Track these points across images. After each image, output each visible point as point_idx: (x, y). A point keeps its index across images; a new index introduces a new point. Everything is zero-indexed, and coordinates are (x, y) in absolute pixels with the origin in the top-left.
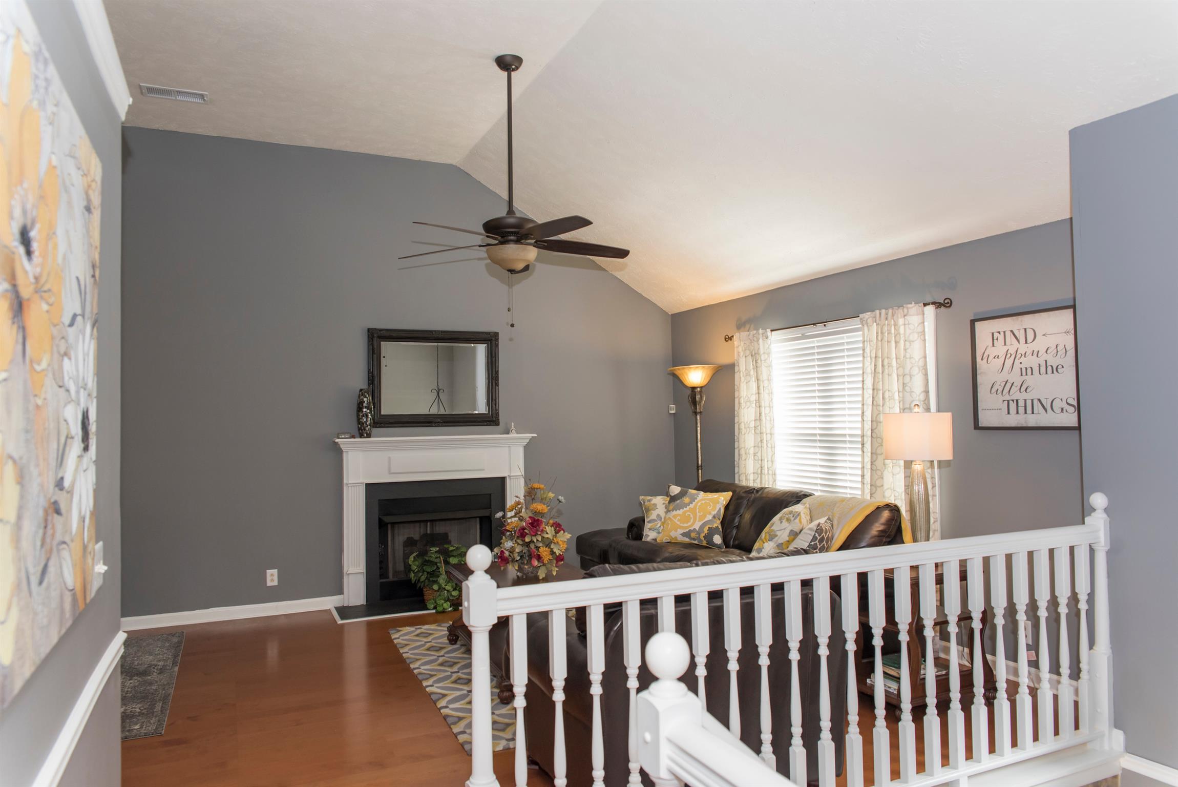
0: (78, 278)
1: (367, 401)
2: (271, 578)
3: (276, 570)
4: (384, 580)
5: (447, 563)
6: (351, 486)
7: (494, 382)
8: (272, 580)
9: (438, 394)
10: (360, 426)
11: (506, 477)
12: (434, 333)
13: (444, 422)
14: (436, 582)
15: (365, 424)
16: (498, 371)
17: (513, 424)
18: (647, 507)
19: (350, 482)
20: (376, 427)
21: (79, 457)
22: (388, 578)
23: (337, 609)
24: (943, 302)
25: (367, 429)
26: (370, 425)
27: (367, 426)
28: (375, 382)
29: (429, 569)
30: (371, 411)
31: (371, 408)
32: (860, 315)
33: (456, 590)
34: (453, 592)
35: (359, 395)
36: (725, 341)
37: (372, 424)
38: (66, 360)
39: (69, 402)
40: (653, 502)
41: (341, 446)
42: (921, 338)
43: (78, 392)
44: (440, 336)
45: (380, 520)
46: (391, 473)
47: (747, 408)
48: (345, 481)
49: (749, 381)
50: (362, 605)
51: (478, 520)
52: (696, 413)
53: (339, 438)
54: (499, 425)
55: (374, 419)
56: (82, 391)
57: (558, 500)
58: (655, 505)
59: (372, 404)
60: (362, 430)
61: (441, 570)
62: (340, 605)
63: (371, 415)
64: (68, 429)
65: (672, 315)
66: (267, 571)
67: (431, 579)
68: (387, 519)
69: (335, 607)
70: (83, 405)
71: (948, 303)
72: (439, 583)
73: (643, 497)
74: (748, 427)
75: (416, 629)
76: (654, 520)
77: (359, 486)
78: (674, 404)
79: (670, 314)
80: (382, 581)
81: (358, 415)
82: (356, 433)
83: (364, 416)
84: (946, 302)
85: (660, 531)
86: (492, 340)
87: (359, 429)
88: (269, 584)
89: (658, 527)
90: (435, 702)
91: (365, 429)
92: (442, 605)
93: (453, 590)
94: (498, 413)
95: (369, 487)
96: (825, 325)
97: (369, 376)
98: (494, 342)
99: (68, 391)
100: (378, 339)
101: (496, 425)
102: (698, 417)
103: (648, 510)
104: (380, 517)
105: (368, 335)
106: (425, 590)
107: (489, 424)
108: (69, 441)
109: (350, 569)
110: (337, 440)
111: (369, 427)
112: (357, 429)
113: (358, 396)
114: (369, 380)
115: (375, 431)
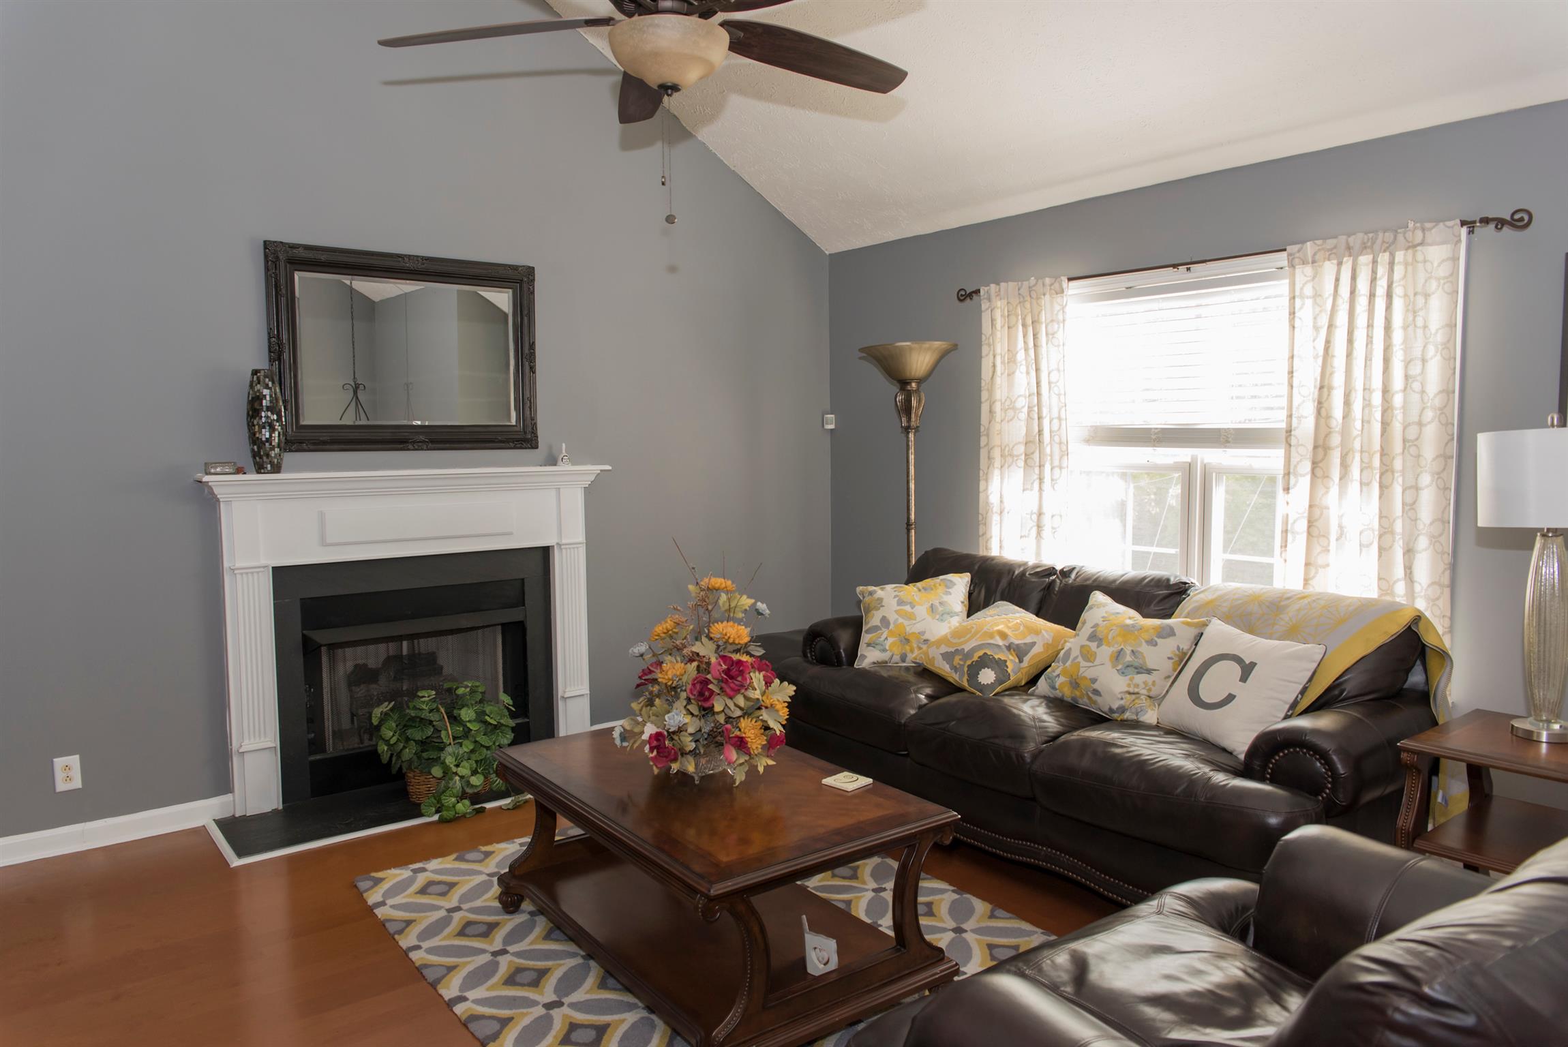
1: (271, 396)
2: (65, 775)
3: (77, 757)
4: (318, 757)
5: (454, 719)
6: (242, 574)
7: (527, 364)
8: (69, 779)
9: (355, 393)
10: (255, 447)
11: (553, 546)
12: (406, 260)
13: (432, 441)
14: (437, 760)
15: (267, 444)
16: (534, 343)
17: (564, 445)
18: (867, 605)
19: (238, 565)
20: (291, 451)
22: (324, 751)
23: (223, 825)
24: (1508, 218)
25: (273, 454)
26: (279, 446)
27: (273, 448)
28: (286, 356)
29: (417, 734)
30: (279, 419)
31: (280, 411)
32: (1288, 248)
33: (478, 773)
34: (473, 777)
35: (252, 382)
36: (957, 301)
37: (283, 445)
40: (876, 596)
41: (216, 491)
42: (1443, 288)
44: (420, 266)
45: (306, 641)
46: (324, 543)
47: (1008, 422)
48: (227, 564)
49: (1013, 373)
50: (275, 812)
51: (499, 627)
52: (907, 430)
53: (208, 473)
54: (537, 448)
55: (285, 434)
57: (757, 610)
58: (880, 600)
59: (281, 403)
60: (261, 457)
61: (443, 734)
62: (227, 814)
63: (281, 425)
65: (830, 254)
66: (55, 760)
67: (425, 755)
68: (320, 636)
69: (214, 820)
71: (1521, 219)
72: (443, 763)
73: (861, 587)
74: (1011, 455)
75: (415, 871)
76: (876, 628)
77: (258, 572)
78: (832, 414)
79: (827, 253)
80: (312, 758)
81: (250, 426)
82: (247, 460)
83: (264, 428)
84: (1517, 217)
85: (887, 648)
86: (522, 280)
87: (255, 455)
88: (61, 786)
89: (882, 639)
90: (434, 985)
91: (268, 455)
92: (454, 806)
93: (472, 775)
94: (535, 424)
95: (280, 573)
96: (1188, 269)
97: (270, 342)
98: (525, 285)
100: (288, 265)
101: (532, 448)
102: (911, 436)
103: (868, 610)
104: (304, 632)
105: (266, 256)
106: (411, 775)
107: (519, 446)
109: (246, 741)
110: (206, 478)
111: (277, 450)
112: (250, 455)
113: (248, 383)
114: (270, 351)
115: (289, 458)
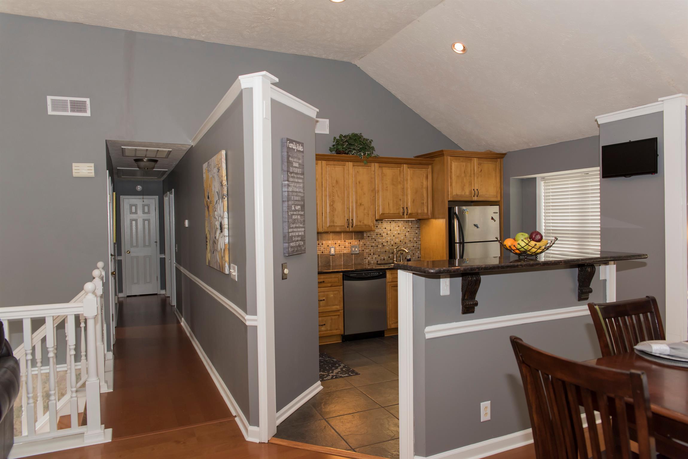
0: (217, 192)
21: (219, 233)
38: (215, 212)
39: (217, 221)
43: (218, 218)
56: (220, 217)
64: (217, 226)
70: (220, 221)
99: (216, 218)
108: (217, 229)
